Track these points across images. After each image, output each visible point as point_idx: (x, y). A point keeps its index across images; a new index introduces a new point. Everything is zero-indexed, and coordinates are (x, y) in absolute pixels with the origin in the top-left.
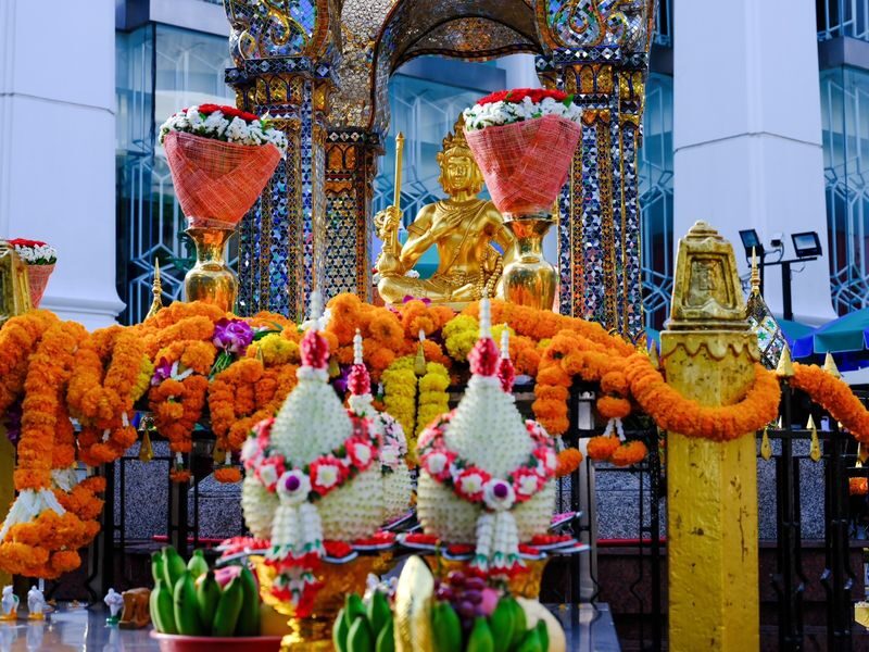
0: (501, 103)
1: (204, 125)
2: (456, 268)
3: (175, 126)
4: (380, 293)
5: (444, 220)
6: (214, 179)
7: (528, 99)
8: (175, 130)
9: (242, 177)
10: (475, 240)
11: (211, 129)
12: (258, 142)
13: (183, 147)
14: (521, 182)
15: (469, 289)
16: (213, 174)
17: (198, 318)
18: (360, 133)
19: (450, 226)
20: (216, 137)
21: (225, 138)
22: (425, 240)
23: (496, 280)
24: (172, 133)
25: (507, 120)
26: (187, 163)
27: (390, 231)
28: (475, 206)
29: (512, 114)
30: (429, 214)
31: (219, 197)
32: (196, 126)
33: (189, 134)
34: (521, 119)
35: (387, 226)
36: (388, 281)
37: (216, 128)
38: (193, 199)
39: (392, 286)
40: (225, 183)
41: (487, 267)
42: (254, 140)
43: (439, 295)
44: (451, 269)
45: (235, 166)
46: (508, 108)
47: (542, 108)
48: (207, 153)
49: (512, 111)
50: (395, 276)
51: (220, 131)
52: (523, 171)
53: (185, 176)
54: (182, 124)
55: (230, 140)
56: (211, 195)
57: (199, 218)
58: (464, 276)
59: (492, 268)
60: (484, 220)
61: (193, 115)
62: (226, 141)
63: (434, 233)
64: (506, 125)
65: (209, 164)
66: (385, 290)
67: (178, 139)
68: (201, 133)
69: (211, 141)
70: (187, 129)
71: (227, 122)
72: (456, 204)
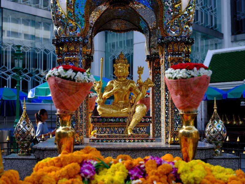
0: (184, 70)
1: (66, 75)
2: (120, 101)
3: (53, 74)
4: (98, 110)
5: (117, 87)
6: (69, 96)
7: (195, 69)
8: (53, 76)
9: (80, 95)
10: (127, 93)
11: (68, 77)
12: (87, 82)
13: (57, 83)
14: (190, 100)
15: (126, 110)
16: (69, 94)
17: (73, 164)
18: (87, 56)
19: (119, 88)
20: (71, 80)
21: (74, 80)
22: (111, 93)
23: (135, 107)
24: (52, 77)
25: (187, 77)
26: (59, 90)
27: (99, 89)
28: (126, 82)
29: (190, 75)
30: (112, 84)
31: (71, 103)
32: (63, 75)
33: (59, 78)
34: (193, 77)
35: (98, 87)
36: (100, 107)
37: (71, 76)
38: (60, 103)
39: (102, 108)
40: (74, 97)
41: (131, 102)
42: (86, 81)
43: (117, 111)
44: (119, 102)
45: (78, 91)
46: (188, 72)
47: (200, 72)
48: (67, 86)
49: (189, 73)
50: (102, 105)
51: (72, 78)
52: (192, 96)
53: (57, 94)
54: (57, 74)
55: (76, 81)
56: (67, 102)
57: (62, 110)
58: (123, 104)
59: (133, 102)
60: (129, 86)
61: (61, 71)
62: (75, 81)
63: (114, 90)
64: (187, 79)
65: (67, 90)
66: (100, 109)
67: (55, 80)
68: (65, 78)
69: (68, 81)
70: (59, 76)
71: (75, 74)
72: (120, 81)
